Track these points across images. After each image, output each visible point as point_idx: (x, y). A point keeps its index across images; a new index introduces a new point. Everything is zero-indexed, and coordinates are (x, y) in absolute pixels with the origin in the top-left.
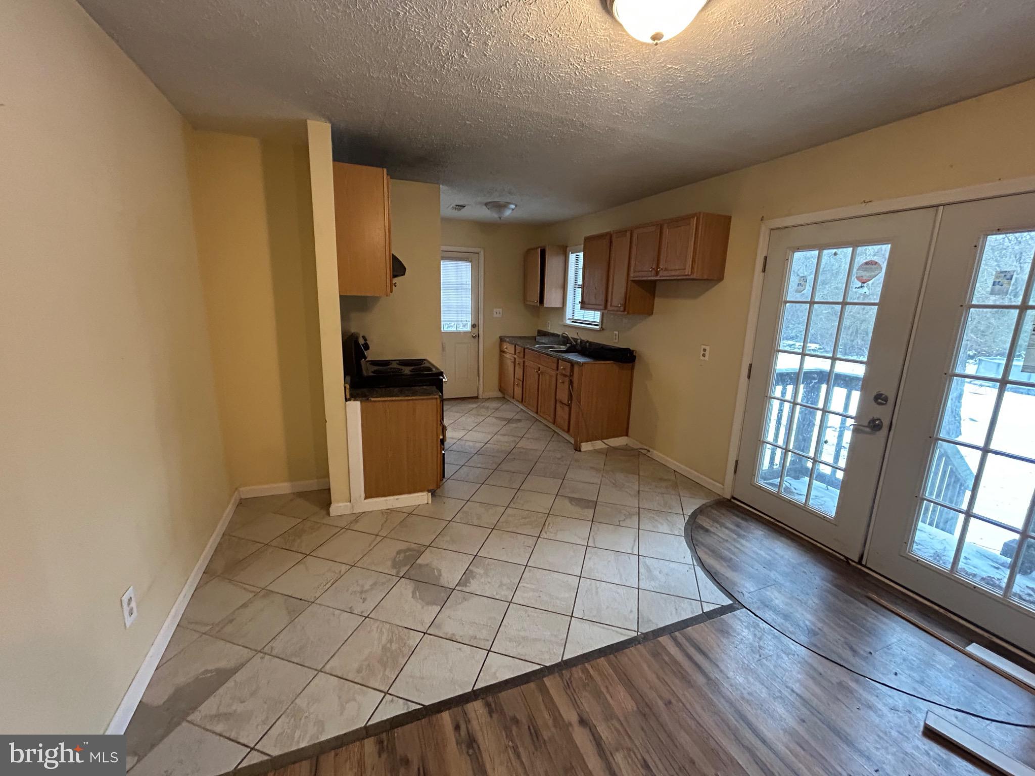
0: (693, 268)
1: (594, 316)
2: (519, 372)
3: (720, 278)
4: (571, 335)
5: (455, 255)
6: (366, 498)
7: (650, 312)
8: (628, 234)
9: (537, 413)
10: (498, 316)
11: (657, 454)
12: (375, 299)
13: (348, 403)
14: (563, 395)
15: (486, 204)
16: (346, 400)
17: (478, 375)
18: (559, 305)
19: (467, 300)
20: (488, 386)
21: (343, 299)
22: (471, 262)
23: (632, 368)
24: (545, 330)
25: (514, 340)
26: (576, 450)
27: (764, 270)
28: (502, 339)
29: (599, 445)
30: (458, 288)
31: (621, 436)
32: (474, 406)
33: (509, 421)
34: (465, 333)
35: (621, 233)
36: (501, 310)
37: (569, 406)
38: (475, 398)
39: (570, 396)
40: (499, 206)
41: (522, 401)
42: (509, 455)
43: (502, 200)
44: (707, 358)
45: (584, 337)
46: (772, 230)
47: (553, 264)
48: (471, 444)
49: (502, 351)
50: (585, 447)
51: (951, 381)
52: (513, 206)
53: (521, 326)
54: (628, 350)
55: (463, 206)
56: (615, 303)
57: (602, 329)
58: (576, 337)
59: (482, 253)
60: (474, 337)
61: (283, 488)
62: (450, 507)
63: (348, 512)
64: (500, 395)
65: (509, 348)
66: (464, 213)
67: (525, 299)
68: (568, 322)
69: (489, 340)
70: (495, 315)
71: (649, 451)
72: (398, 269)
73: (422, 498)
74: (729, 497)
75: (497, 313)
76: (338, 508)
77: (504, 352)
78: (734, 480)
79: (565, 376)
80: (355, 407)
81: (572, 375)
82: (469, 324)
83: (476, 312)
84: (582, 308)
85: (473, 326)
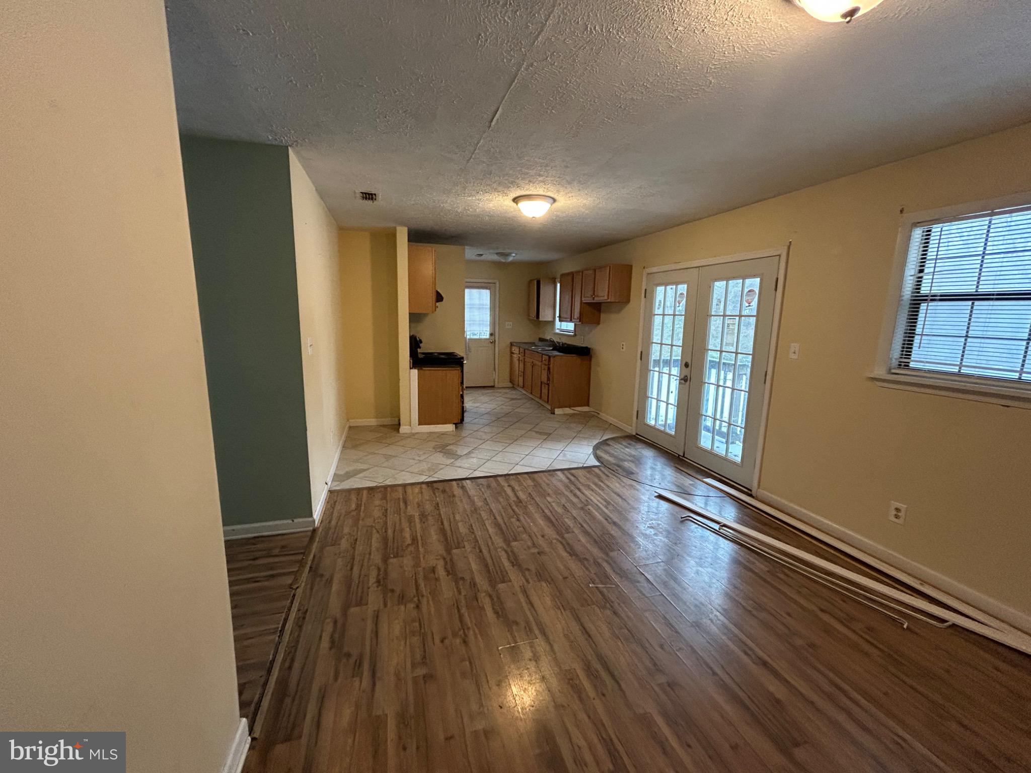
0: (608, 296)
1: (570, 326)
2: (522, 365)
3: (628, 301)
4: (556, 339)
5: (479, 285)
6: (419, 425)
7: (598, 323)
8: (581, 274)
9: (531, 393)
10: (509, 327)
11: (603, 416)
12: (425, 315)
13: (412, 370)
14: (544, 379)
15: (497, 254)
16: (410, 369)
17: (495, 370)
18: (550, 319)
19: (486, 316)
20: (501, 377)
21: (411, 314)
22: (490, 289)
23: (590, 360)
24: (543, 337)
25: (519, 345)
26: (552, 413)
27: (645, 297)
28: (512, 344)
29: (568, 411)
30: (480, 308)
31: (585, 406)
32: (492, 391)
33: (512, 399)
34: (486, 339)
35: (578, 272)
36: (511, 323)
37: (548, 384)
38: (493, 387)
39: (548, 379)
40: (506, 255)
41: (523, 387)
42: (507, 414)
43: (507, 251)
44: (624, 350)
45: (564, 340)
46: (648, 274)
47: (545, 290)
48: (483, 409)
49: (512, 353)
50: (558, 411)
51: (707, 353)
52: (514, 255)
53: (524, 334)
54: (587, 348)
55: (482, 255)
56: (576, 317)
57: (575, 335)
58: (559, 341)
59: (498, 283)
60: (491, 343)
61: (373, 422)
62: (465, 433)
63: (409, 432)
64: (510, 385)
65: (516, 350)
66: (482, 258)
67: (529, 315)
68: (557, 331)
69: (503, 344)
70: (507, 327)
71: (599, 414)
72: (439, 298)
73: (450, 428)
74: (634, 434)
75: (509, 325)
76: (404, 429)
77: (513, 353)
78: (637, 423)
79: (546, 365)
80: (415, 372)
81: (549, 365)
82: (488, 333)
83: (493, 324)
84: (560, 321)
85: (491, 335)
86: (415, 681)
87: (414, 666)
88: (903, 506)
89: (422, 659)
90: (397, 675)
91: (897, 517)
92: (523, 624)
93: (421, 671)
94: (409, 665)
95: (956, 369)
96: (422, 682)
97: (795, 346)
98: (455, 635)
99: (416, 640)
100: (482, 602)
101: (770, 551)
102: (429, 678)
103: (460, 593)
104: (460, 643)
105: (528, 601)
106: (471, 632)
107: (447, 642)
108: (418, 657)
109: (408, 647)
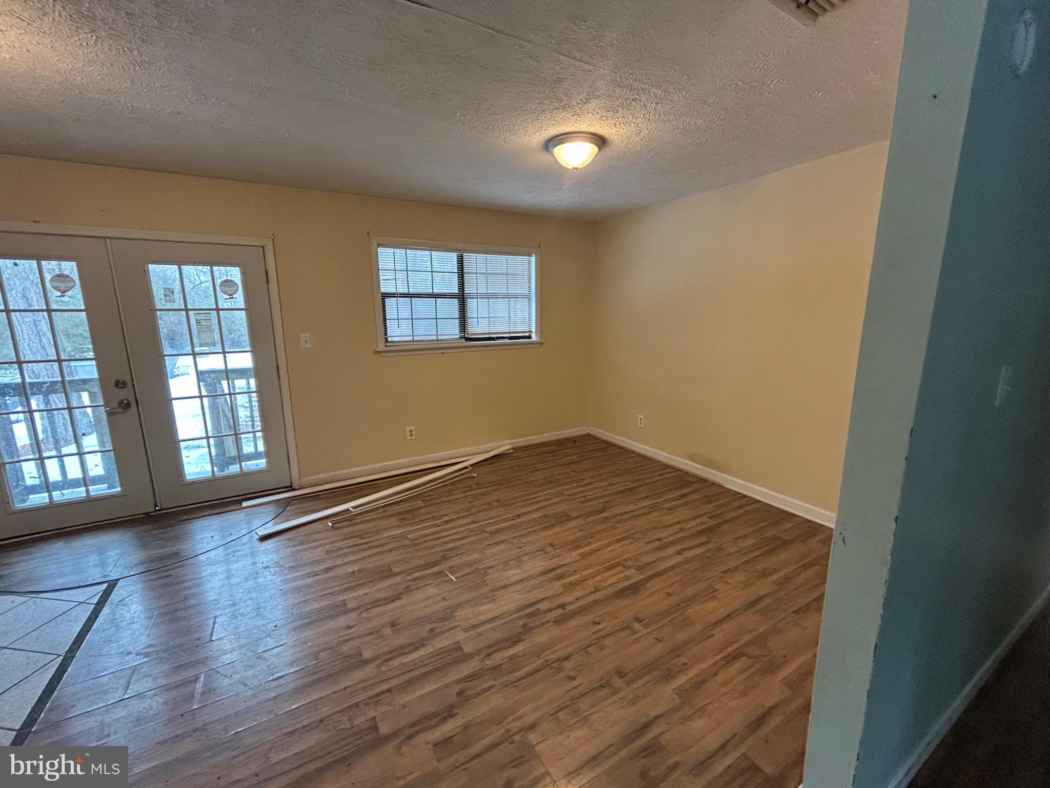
86: (629, 683)
87: (617, 691)
88: (413, 428)
89: (605, 687)
90: (633, 702)
91: (411, 435)
92: (525, 620)
93: (618, 682)
94: (618, 696)
95: (435, 338)
96: (628, 677)
97: (305, 336)
98: (560, 670)
99: (583, 705)
100: (501, 660)
101: (409, 492)
102: (620, 674)
103: (492, 687)
104: (568, 662)
105: (491, 621)
106: (551, 657)
107: (572, 674)
108: (604, 692)
109: (595, 709)
